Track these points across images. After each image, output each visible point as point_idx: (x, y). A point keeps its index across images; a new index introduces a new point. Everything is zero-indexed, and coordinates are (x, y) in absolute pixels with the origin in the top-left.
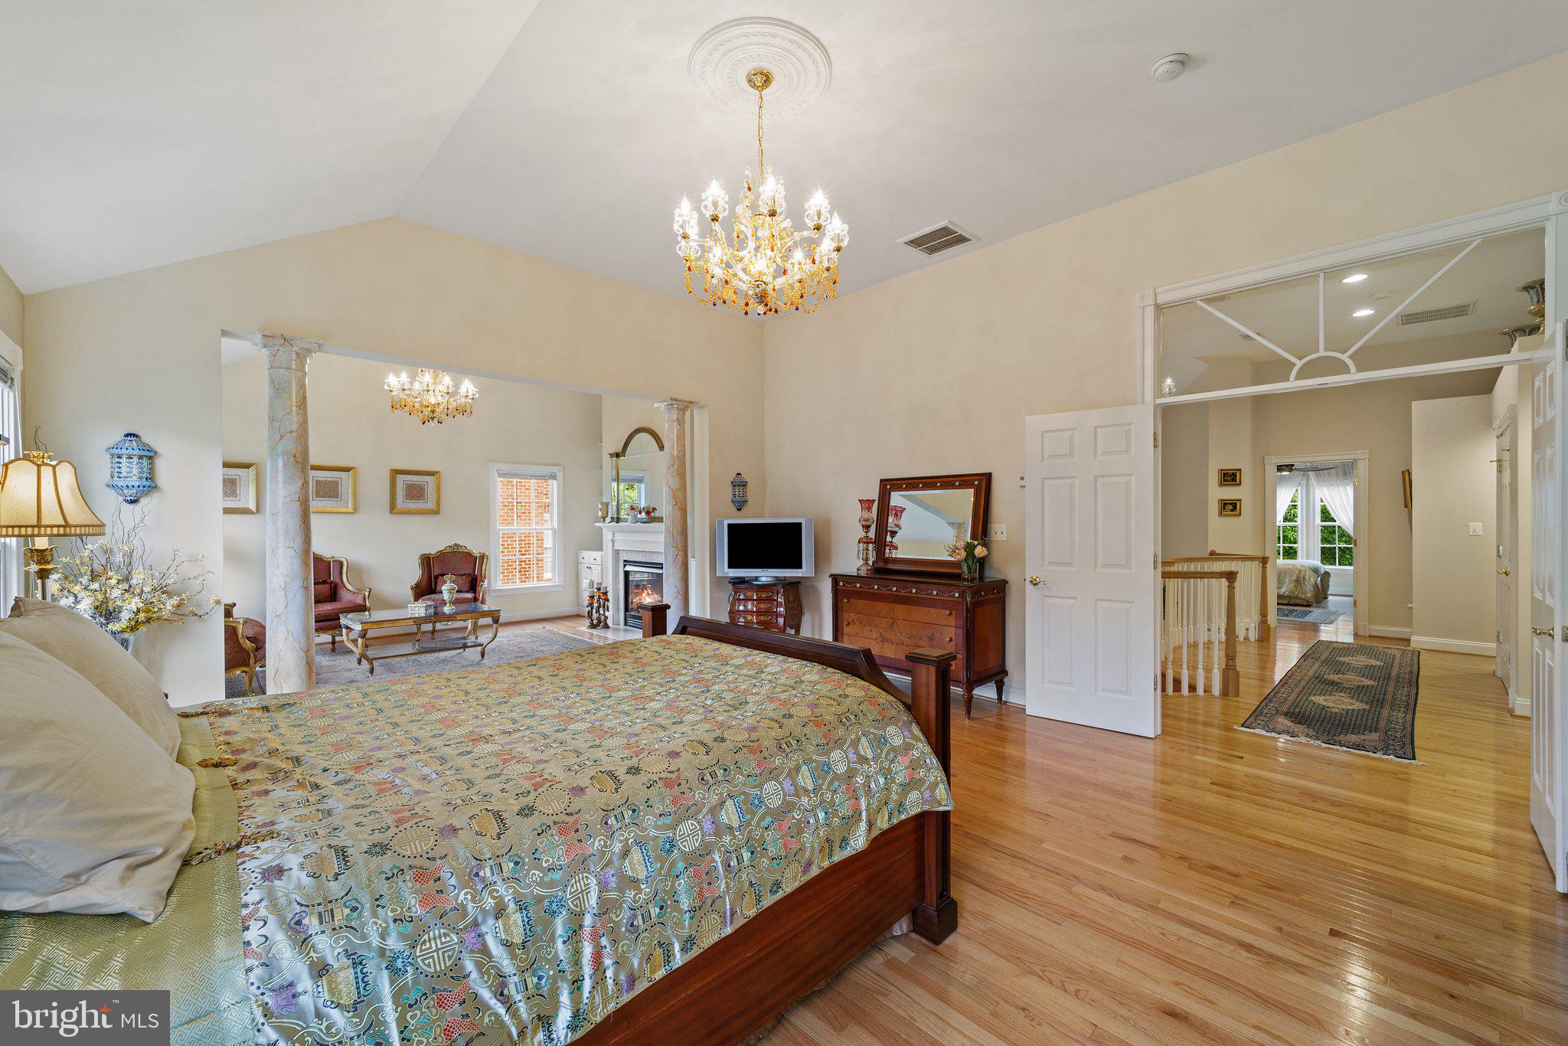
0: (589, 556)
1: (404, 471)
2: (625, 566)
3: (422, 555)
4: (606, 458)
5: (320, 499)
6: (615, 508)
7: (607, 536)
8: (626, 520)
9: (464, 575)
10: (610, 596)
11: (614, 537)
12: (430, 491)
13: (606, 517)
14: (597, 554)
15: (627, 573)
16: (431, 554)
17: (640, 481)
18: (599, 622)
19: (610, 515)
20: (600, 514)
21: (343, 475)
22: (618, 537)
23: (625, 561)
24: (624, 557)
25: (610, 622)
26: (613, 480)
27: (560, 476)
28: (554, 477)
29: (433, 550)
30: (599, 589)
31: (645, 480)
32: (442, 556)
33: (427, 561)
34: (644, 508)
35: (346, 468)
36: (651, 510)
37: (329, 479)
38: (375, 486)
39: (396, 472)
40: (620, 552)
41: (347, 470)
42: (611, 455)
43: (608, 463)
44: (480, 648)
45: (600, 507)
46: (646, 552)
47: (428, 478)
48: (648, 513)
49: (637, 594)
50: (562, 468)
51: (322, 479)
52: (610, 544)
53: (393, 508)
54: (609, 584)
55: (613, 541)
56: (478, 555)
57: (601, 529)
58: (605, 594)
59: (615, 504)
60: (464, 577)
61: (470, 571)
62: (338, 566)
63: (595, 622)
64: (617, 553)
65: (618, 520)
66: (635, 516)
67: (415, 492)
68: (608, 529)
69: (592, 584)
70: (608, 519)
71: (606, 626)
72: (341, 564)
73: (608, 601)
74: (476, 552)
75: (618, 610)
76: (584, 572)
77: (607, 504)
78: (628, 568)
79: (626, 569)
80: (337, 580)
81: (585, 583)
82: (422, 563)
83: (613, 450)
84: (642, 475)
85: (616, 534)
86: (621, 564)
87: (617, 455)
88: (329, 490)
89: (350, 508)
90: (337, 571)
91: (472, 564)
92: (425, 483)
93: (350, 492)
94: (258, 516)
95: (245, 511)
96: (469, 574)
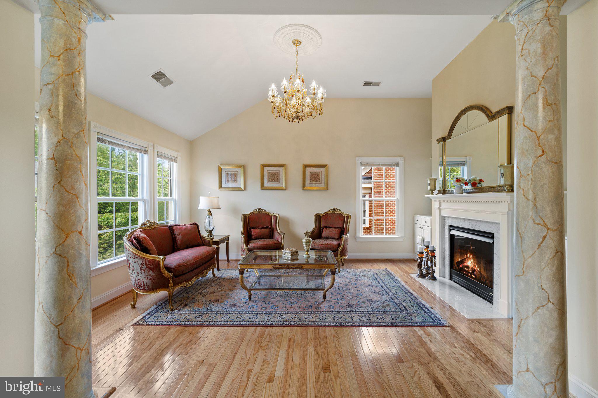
0: (422, 219)
1: (309, 165)
2: (450, 230)
3: (316, 215)
4: (435, 144)
5: (270, 182)
6: (441, 183)
7: (435, 205)
8: (451, 192)
9: (337, 228)
10: (437, 254)
11: (440, 205)
12: (323, 177)
13: (435, 190)
14: (427, 218)
15: (452, 237)
16: (321, 214)
17: (463, 164)
18: (428, 273)
19: (437, 188)
20: (429, 187)
21: (281, 169)
22: (444, 205)
23: (450, 226)
24: (449, 222)
25: (436, 275)
26: (441, 165)
27: (401, 163)
28: (397, 164)
29: (322, 211)
30: (427, 247)
31: (468, 163)
32: (327, 215)
33: (318, 218)
34: (470, 180)
35: (282, 165)
36: (477, 182)
37: (275, 172)
38: (296, 174)
39: (306, 166)
40: (446, 219)
41: (281, 166)
42: (439, 141)
43: (436, 147)
44: (322, 292)
45: (429, 182)
46: (472, 220)
47: (322, 169)
48: (474, 184)
49: (462, 254)
50: (402, 158)
51: (271, 172)
52: (437, 211)
53: (304, 186)
54: (436, 244)
55: (440, 209)
56: (346, 216)
57: (430, 200)
58: (433, 251)
59: (441, 179)
60: (337, 229)
61: (341, 226)
62: (275, 218)
63: (424, 272)
64: (443, 219)
65: (444, 192)
66: (461, 187)
67: (315, 177)
68: (436, 199)
69: (423, 240)
70: (436, 192)
71: (434, 279)
72: (276, 217)
73: (435, 258)
74: (345, 213)
75: (444, 265)
76: (418, 231)
77: (435, 180)
78: (453, 232)
79: (451, 233)
80: (274, 227)
81: (419, 239)
82: (316, 219)
83: (440, 136)
84: (465, 160)
85: (443, 204)
86: (447, 228)
87: (444, 139)
88: (274, 177)
89: (284, 187)
90: (274, 222)
91: (342, 221)
92: (321, 172)
93: (284, 178)
94: (244, 192)
95: (239, 189)
96: (340, 227)
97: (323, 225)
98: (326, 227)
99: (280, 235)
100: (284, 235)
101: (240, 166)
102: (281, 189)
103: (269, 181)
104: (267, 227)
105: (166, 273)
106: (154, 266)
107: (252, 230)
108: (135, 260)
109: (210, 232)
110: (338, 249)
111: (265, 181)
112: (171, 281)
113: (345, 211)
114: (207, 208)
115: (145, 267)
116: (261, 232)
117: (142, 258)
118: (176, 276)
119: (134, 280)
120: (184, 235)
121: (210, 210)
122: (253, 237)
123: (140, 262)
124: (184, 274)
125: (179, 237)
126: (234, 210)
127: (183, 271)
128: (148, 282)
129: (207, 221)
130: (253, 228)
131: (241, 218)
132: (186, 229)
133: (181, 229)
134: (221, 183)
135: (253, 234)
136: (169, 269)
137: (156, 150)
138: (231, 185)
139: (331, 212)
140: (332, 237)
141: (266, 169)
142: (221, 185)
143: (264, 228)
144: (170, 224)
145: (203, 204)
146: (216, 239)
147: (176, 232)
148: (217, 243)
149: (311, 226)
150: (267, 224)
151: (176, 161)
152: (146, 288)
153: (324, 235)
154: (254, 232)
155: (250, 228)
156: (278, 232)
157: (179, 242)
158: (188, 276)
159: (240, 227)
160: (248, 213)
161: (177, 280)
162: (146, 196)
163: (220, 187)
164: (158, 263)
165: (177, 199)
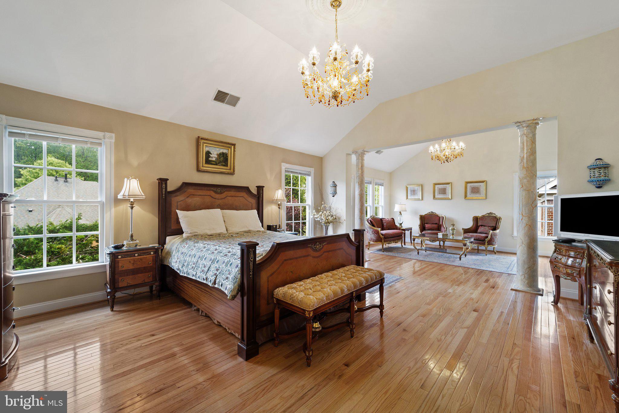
3: (474, 217)
12: (483, 189)
16: (479, 216)
21: (448, 185)
29: (480, 214)
32: (483, 217)
33: (476, 219)
35: (448, 183)
37: (443, 188)
38: (459, 189)
39: (467, 183)
47: (481, 184)
51: (440, 188)
53: (466, 196)
56: (498, 218)
67: (476, 191)
72: (443, 217)
74: (498, 216)
80: (441, 223)
82: (473, 220)
88: (443, 191)
89: (450, 198)
90: (442, 220)
91: (495, 222)
92: (480, 186)
93: (450, 191)
94: (422, 201)
95: (419, 200)
96: (493, 226)
97: (479, 224)
98: (482, 226)
99: (445, 228)
100: (447, 228)
101: (419, 185)
102: (448, 199)
103: (439, 194)
104: (436, 224)
105: (381, 236)
106: (377, 232)
107: (426, 224)
108: (370, 229)
109: (401, 224)
110: (485, 239)
111: (436, 194)
112: (383, 239)
113: (498, 214)
114: (399, 210)
115: (373, 232)
116: (431, 226)
117: (373, 229)
118: (385, 238)
119: (369, 237)
120: (387, 223)
121: (400, 211)
122: (426, 229)
123: (372, 230)
124: (388, 238)
125: (385, 224)
126: (415, 212)
127: (387, 237)
128: (374, 238)
129: (399, 218)
130: (426, 223)
131: (419, 217)
132: (388, 220)
133: (386, 220)
134: (408, 196)
135: (426, 227)
136: (382, 234)
137: (375, 182)
138: (413, 197)
139: (487, 215)
140: (485, 233)
141: (437, 186)
142: (408, 197)
143: (434, 224)
144: (381, 218)
145: (397, 208)
146: (404, 228)
147: (384, 222)
148: (404, 230)
149: (469, 224)
150: (437, 222)
151: (383, 186)
152: (374, 241)
153: (479, 231)
154: (427, 226)
155: (425, 223)
156: (444, 227)
157: (385, 226)
158: (389, 239)
159: (418, 222)
160: (424, 214)
161: (386, 240)
162: (371, 204)
163: (407, 198)
164: (378, 231)
165: (383, 205)
